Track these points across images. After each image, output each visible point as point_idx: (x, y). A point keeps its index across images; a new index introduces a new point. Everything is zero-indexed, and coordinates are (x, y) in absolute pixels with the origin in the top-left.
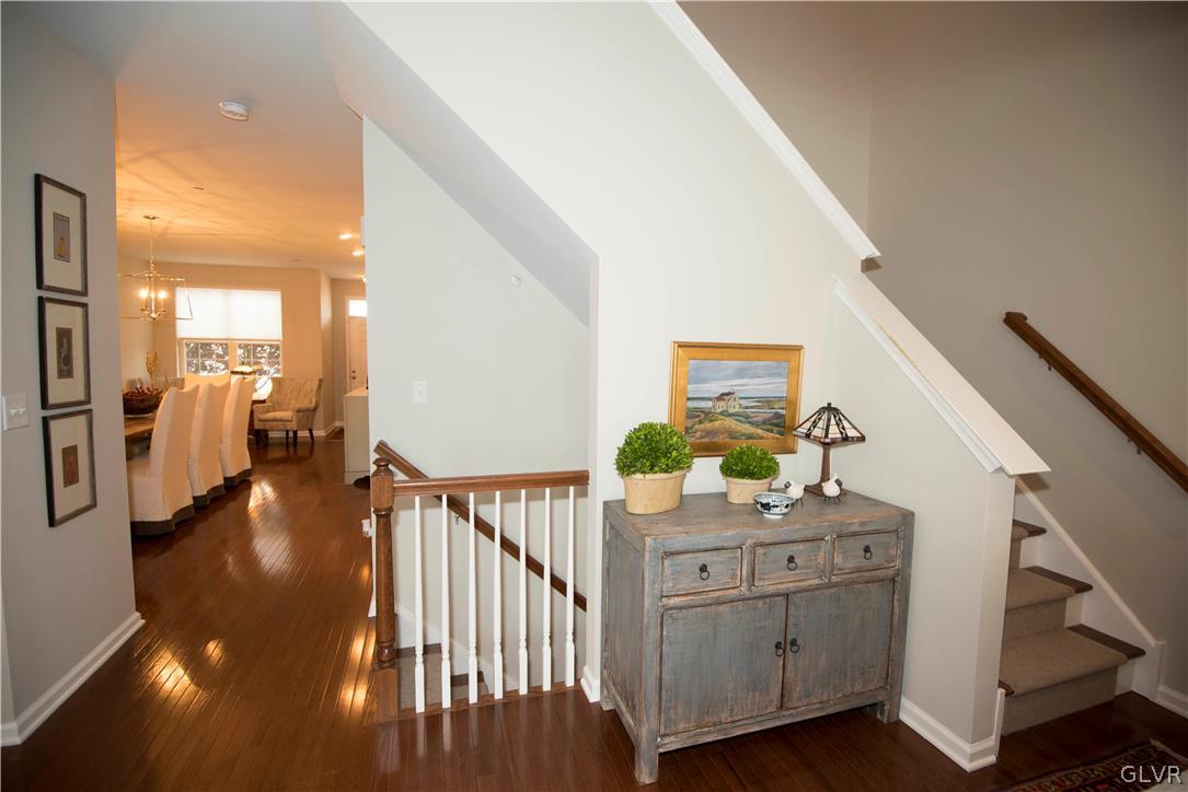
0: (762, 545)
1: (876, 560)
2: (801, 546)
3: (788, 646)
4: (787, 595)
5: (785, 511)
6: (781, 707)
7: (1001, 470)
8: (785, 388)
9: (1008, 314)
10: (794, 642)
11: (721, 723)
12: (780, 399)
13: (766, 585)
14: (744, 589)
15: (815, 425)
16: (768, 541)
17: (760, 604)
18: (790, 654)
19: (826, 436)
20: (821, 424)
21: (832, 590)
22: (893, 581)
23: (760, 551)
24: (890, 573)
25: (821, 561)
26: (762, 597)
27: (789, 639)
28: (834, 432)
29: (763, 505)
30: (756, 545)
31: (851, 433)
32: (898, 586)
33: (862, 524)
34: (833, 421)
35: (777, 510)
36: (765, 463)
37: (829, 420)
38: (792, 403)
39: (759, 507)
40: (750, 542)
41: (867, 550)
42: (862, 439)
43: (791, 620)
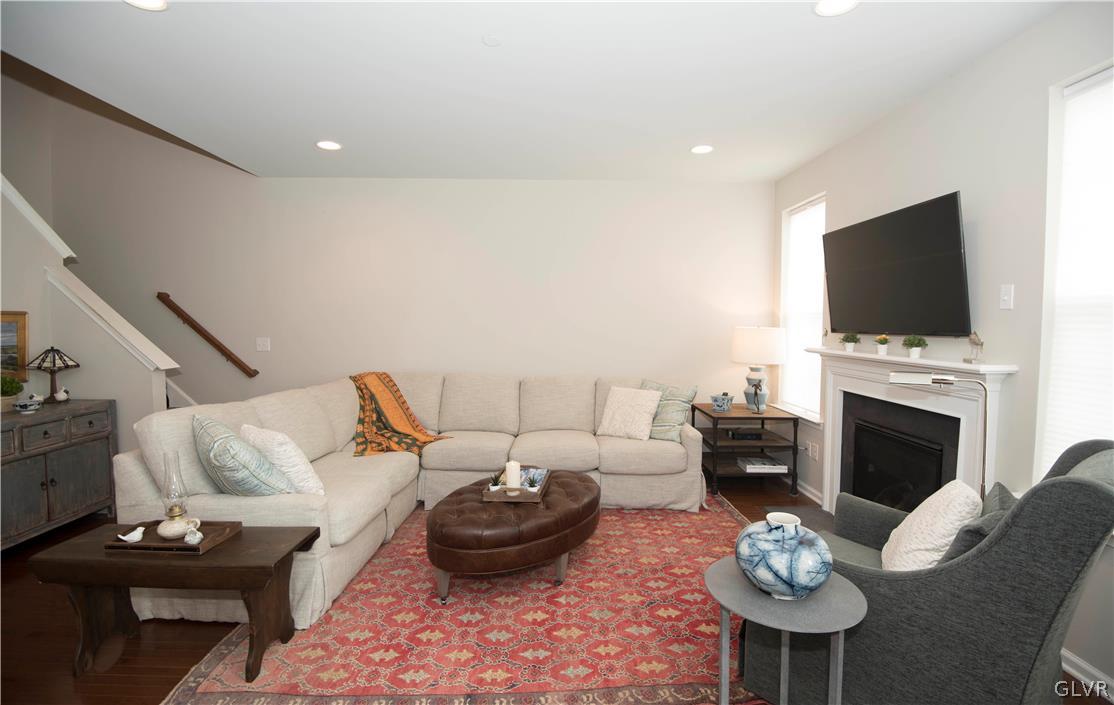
0: (27, 427)
1: (95, 428)
2: (51, 425)
3: (49, 483)
4: (44, 454)
5: (38, 407)
6: (49, 520)
7: (157, 369)
8: (15, 339)
9: (159, 293)
10: (52, 481)
11: (10, 537)
12: (13, 347)
13: (31, 450)
14: (17, 454)
15: (43, 360)
16: (29, 424)
17: (28, 461)
18: (51, 489)
19: (54, 365)
20: (48, 359)
21: (73, 448)
22: (107, 438)
23: (25, 430)
24: (105, 434)
25: (64, 432)
26: (29, 457)
27: (49, 479)
28: (59, 363)
29: (21, 407)
30: (23, 427)
31: (70, 363)
32: (111, 441)
33: (86, 409)
34: (57, 357)
35: (32, 407)
36: (14, 385)
37: (54, 356)
38: (21, 348)
39: (18, 408)
40: (18, 426)
41: (90, 423)
42: (78, 366)
43: (48, 468)
